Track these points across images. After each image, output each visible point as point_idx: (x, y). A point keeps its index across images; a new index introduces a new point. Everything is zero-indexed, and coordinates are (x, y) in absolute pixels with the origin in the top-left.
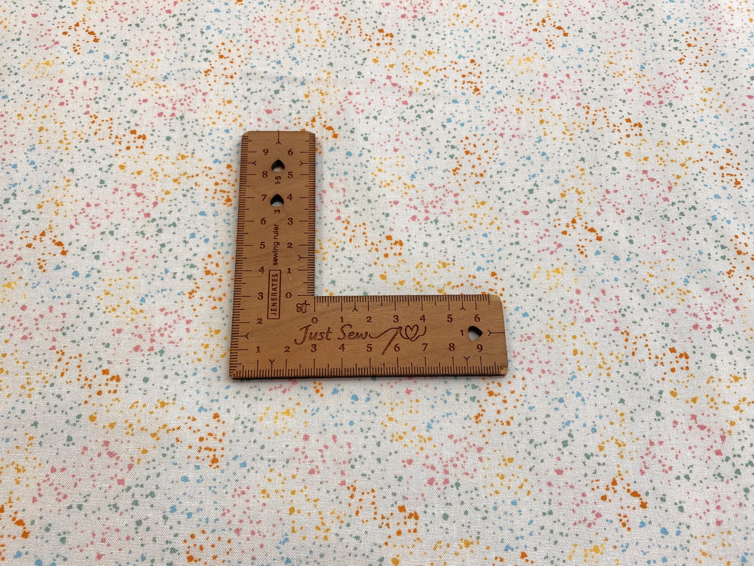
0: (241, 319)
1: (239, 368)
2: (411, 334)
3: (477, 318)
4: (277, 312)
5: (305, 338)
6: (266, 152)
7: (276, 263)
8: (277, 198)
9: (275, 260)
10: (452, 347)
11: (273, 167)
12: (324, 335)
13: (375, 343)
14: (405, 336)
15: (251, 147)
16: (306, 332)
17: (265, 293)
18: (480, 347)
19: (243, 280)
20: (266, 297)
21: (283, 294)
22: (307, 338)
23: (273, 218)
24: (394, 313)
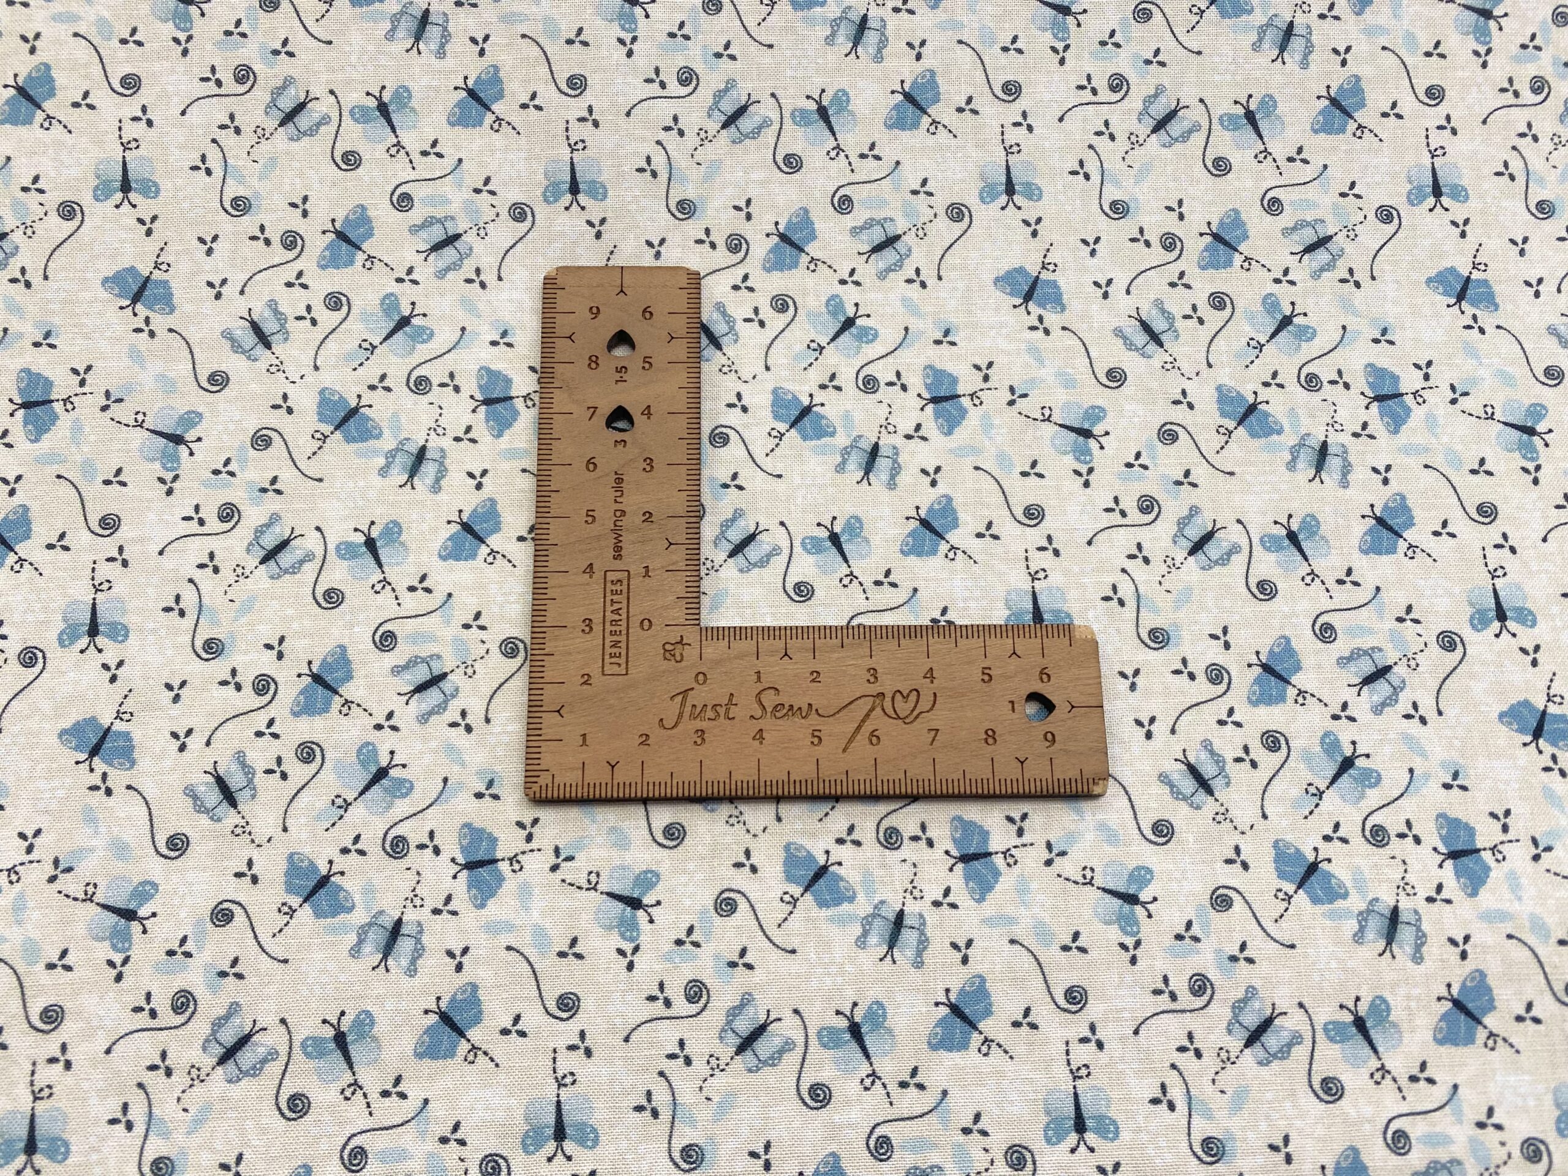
0: (549, 676)
1: (544, 779)
2: (903, 708)
3: (1044, 674)
4: (622, 660)
5: (680, 715)
7: (618, 557)
9: (618, 549)
10: (991, 736)
11: (611, 346)
12: (722, 711)
13: (828, 728)
14: (891, 712)
15: (563, 301)
16: (683, 704)
17: (597, 618)
18: (1051, 738)
19: (551, 593)
20: (597, 628)
21: (635, 622)
22: (686, 715)
23: (611, 458)
24: (871, 663)
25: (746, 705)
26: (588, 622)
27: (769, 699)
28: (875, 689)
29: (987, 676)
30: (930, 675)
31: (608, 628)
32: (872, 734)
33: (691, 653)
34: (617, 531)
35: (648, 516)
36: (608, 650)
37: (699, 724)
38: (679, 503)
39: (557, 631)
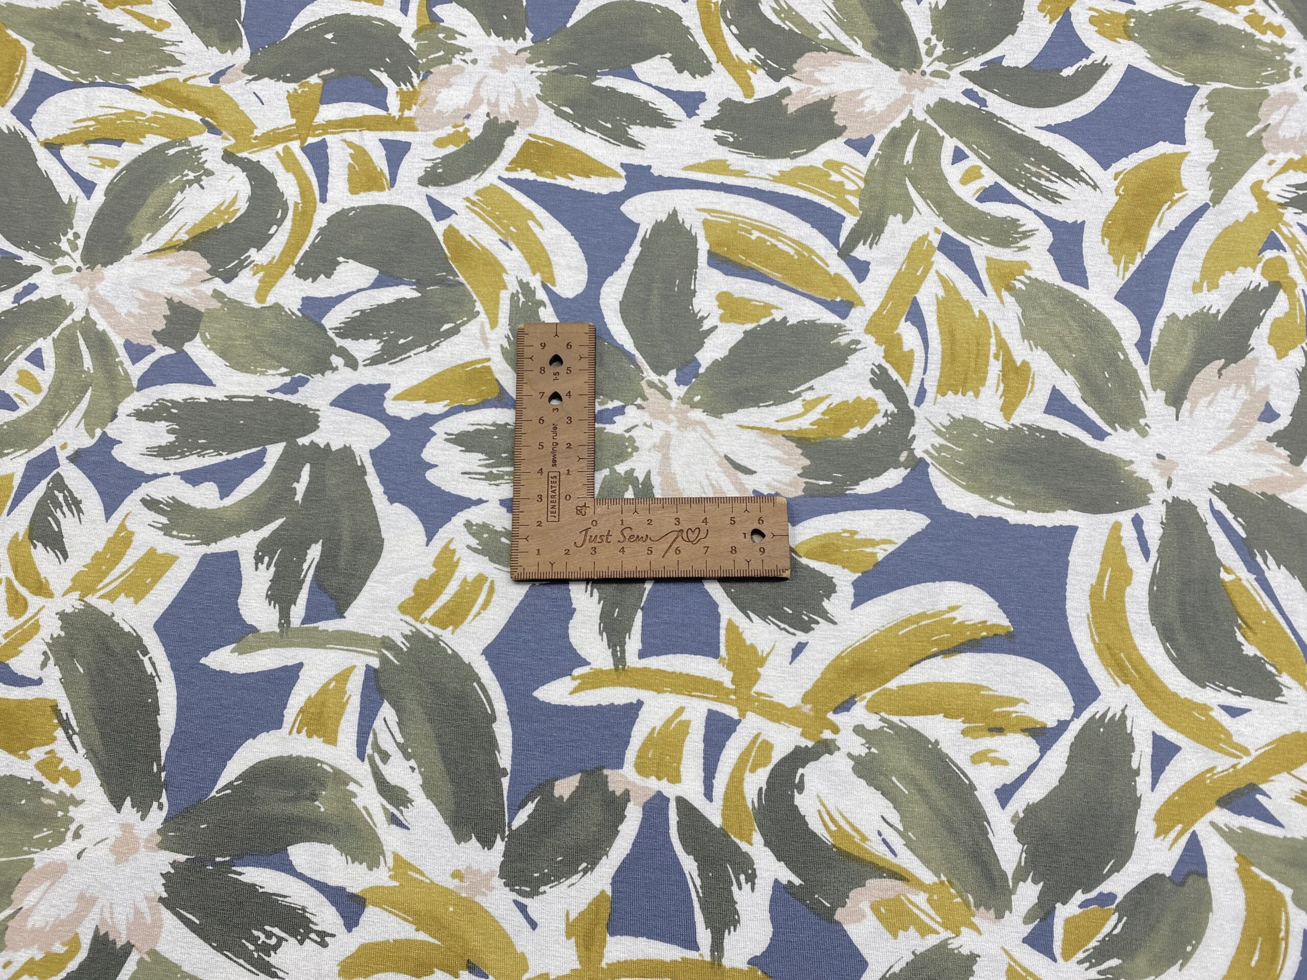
0: (521, 522)
1: (520, 570)
2: (692, 537)
3: (760, 520)
4: (557, 515)
5: (584, 541)
6: (543, 345)
7: (555, 465)
8: (556, 396)
9: (554, 461)
10: (734, 550)
11: (551, 362)
12: (604, 538)
13: (655, 546)
14: (686, 538)
15: (527, 341)
16: (585, 535)
17: (544, 495)
18: (762, 550)
19: (522, 483)
20: (545, 499)
21: (563, 496)
22: (587, 541)
23: (551, 417)
24: (676, 515)
25: (616, 535)
26: (540, 497)
27: (627, 533)
28: (678, 528)
29: (733, 521)
30: (705, 521)
31: (550, 499)
32: (677, 549)
33: (590, 511)
34: (554, 452)
35: (569, 446)
36: (550, 510)
37: (593, 545)
38: (584, 438)
39: (525, 501)
